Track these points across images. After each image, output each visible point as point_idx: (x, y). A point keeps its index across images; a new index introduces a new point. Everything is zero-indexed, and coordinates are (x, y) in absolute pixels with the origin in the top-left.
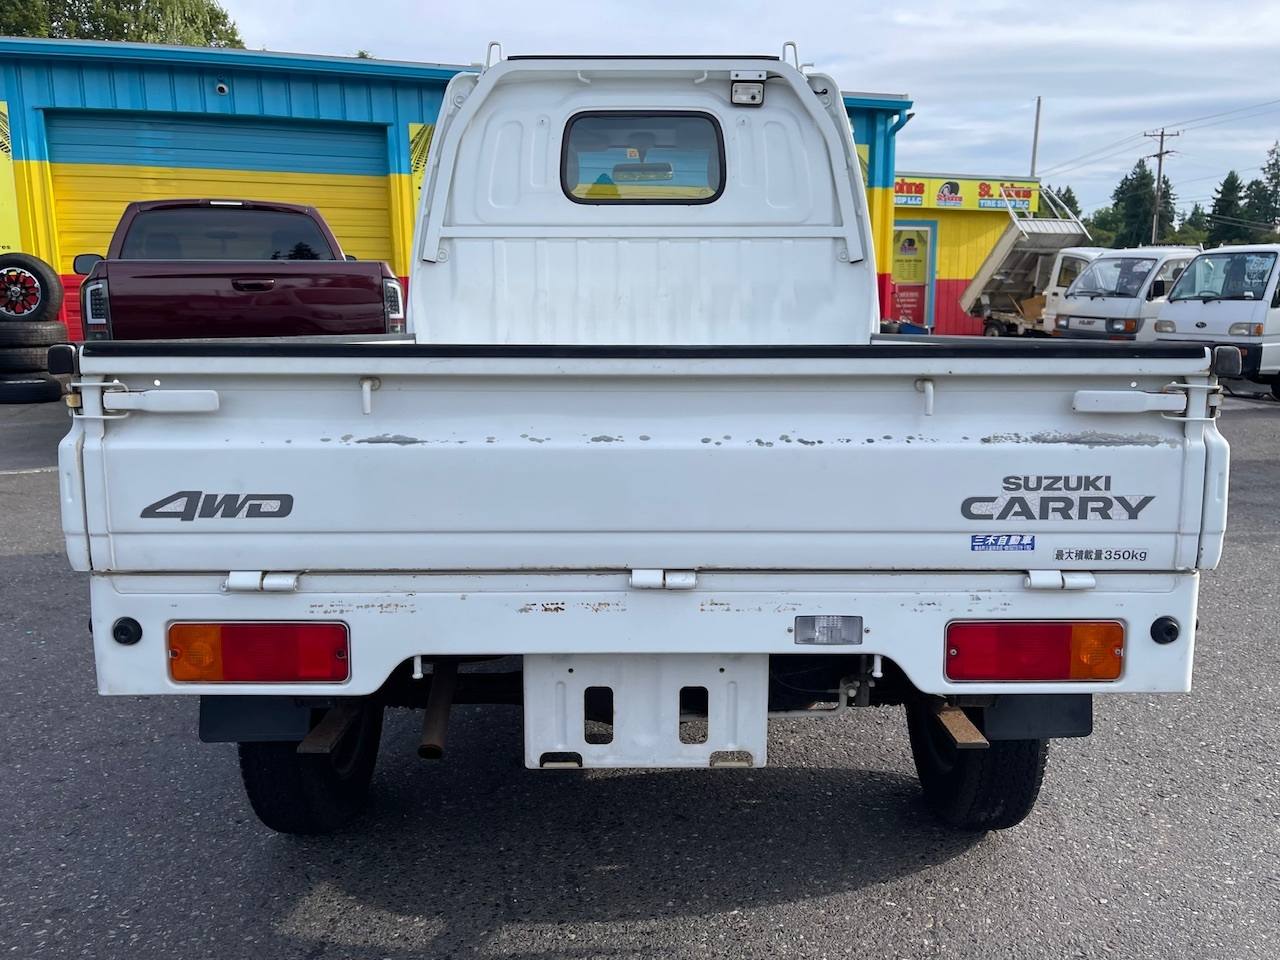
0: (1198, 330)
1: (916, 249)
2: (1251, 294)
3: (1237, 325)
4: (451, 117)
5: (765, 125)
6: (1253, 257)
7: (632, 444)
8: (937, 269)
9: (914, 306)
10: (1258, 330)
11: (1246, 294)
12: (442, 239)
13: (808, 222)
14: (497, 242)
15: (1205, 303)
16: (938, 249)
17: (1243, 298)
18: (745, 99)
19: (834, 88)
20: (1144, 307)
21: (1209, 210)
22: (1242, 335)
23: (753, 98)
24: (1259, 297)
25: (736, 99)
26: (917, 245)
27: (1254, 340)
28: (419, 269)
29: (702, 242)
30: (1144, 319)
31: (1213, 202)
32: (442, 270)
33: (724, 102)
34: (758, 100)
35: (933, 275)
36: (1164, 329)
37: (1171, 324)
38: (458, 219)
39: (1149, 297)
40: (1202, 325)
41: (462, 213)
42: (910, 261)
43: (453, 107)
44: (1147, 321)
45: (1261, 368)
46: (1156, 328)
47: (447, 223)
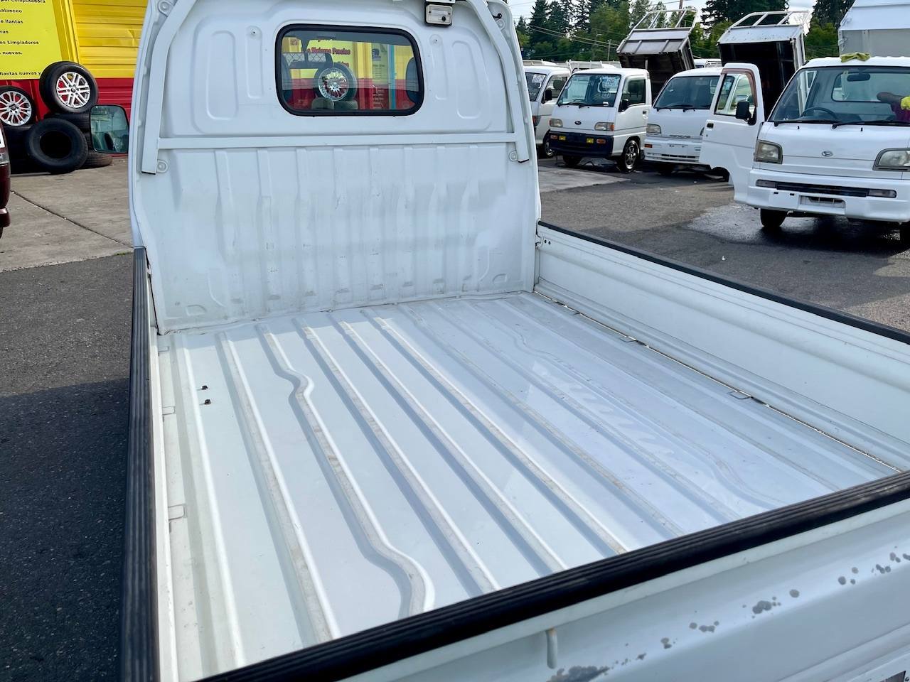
0: (577, 126)
1: (380, 57)
2: (607, 103)
3: (599, 124)
4: (158, 25)
5: (454, 44)
6: (606, 78)
7: (787, 604)
8: (395, 72)
9: (382, 99)
10: (611, 127)
11: (604, 103)
12: (160, 150)
13: (488, 130)
14: (218, 152)
15: (580, 107)
16: (395, 57)
17: (602, 105)
18: (438, 20)
19: (509, 15)
20: (540, 107)
21: (528, 22)
22: (602, 130)
23: (444, 19)
24: (611, 105)
25: (430, 19)
26: (381, 54)
27: (609, 133)
28: (138, 181)
29: (406, 149)
30: (540, 117)
31: (531, 16)
32: (164, 181)
33: (418, 21)
34: (446, 22)
35: (393, 78)
36: (555, 125)
37: (560, 121)
38: (176, 131)
39: (543, 102)
40: (578, 123)
41: (179, 124)
42: (377, 66)
43: (158, 14)
44: (542, 117)
45: (614, 152)
46: (550, 124)
47: (165, 134)
